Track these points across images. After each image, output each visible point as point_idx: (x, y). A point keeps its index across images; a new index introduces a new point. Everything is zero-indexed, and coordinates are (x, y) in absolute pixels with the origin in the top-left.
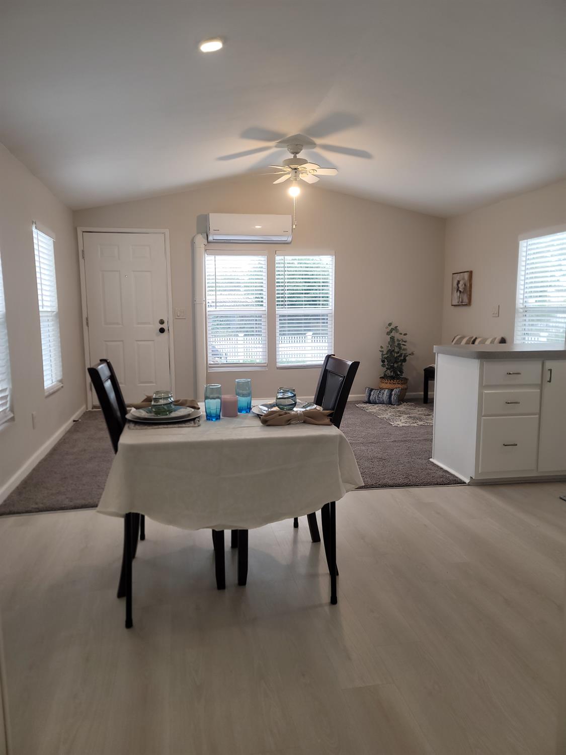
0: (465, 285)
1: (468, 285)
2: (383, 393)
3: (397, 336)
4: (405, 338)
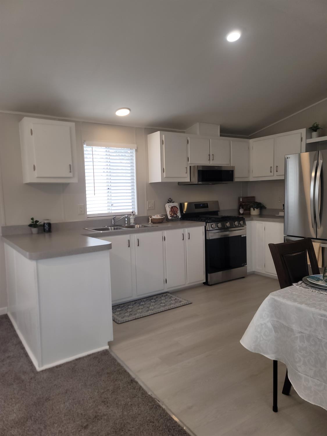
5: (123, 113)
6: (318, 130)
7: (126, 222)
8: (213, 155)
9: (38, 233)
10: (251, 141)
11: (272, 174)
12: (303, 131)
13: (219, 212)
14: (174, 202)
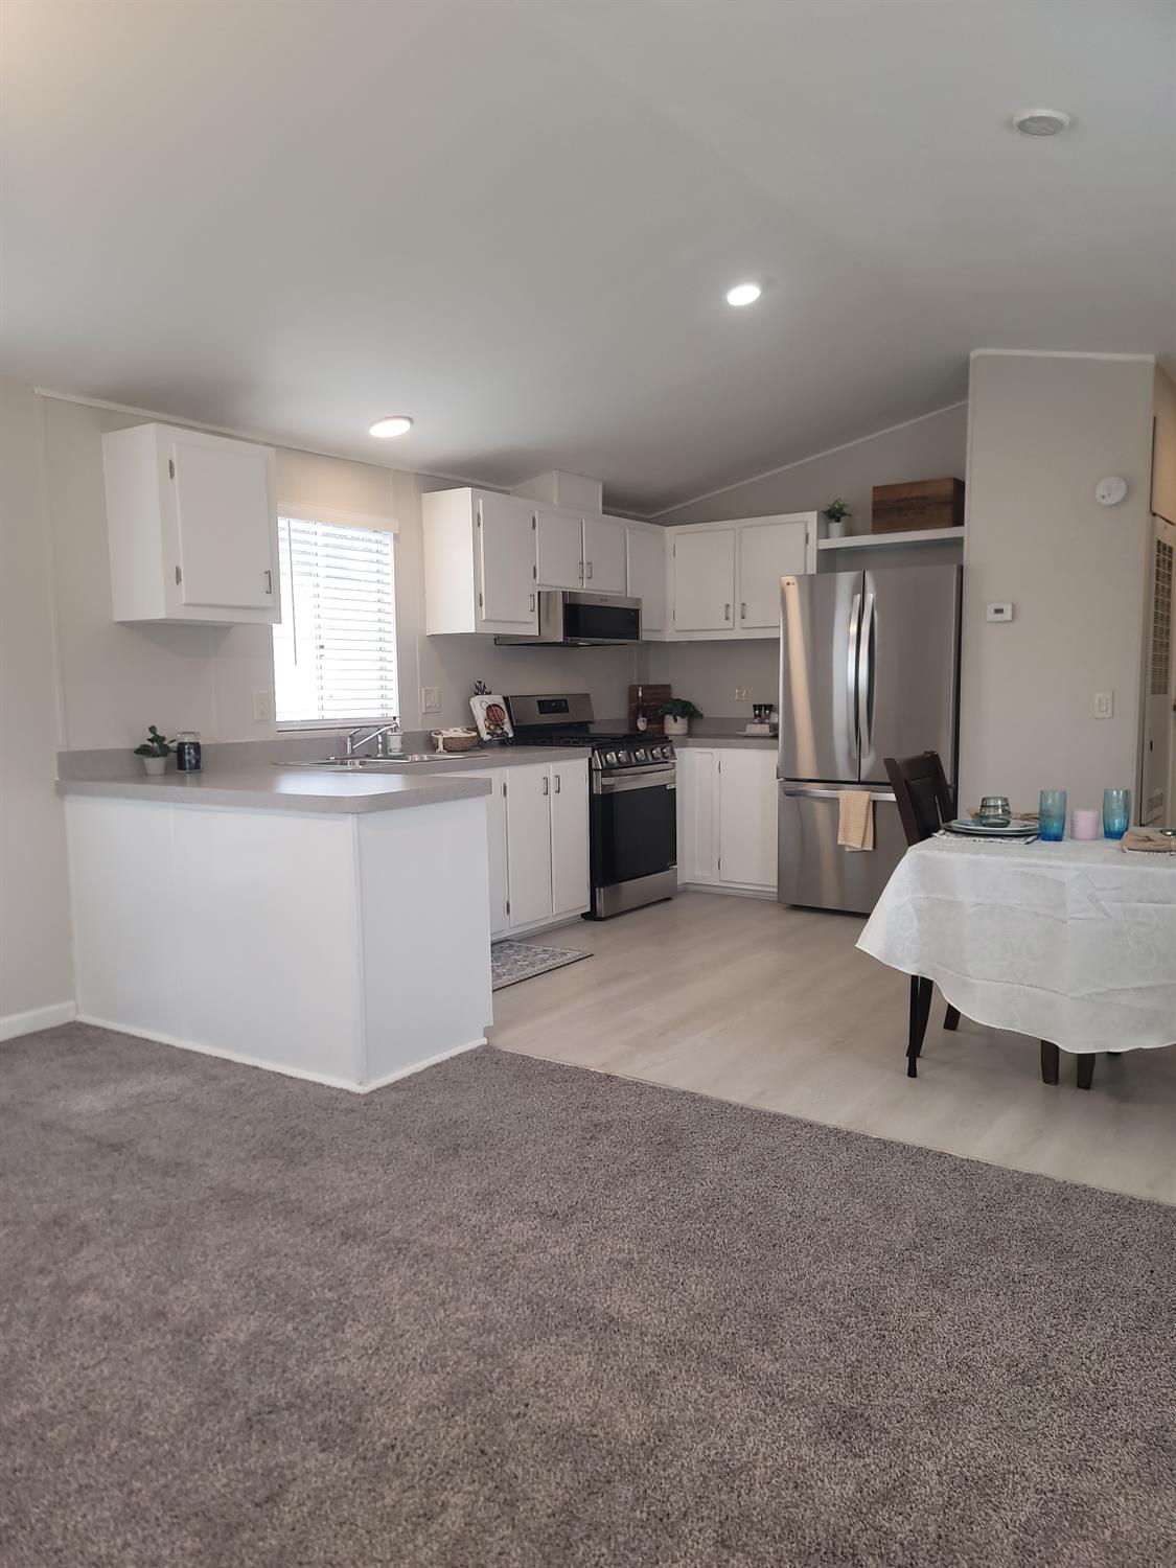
5: (389, 430)
6: (843, 518)
7: (380, 746)
8: (589, 563)
9: (167, 772)
10: (670, 532)
11: (729, 624)
12: (812, 518)
13: (590, 726)
14: (490, 693)
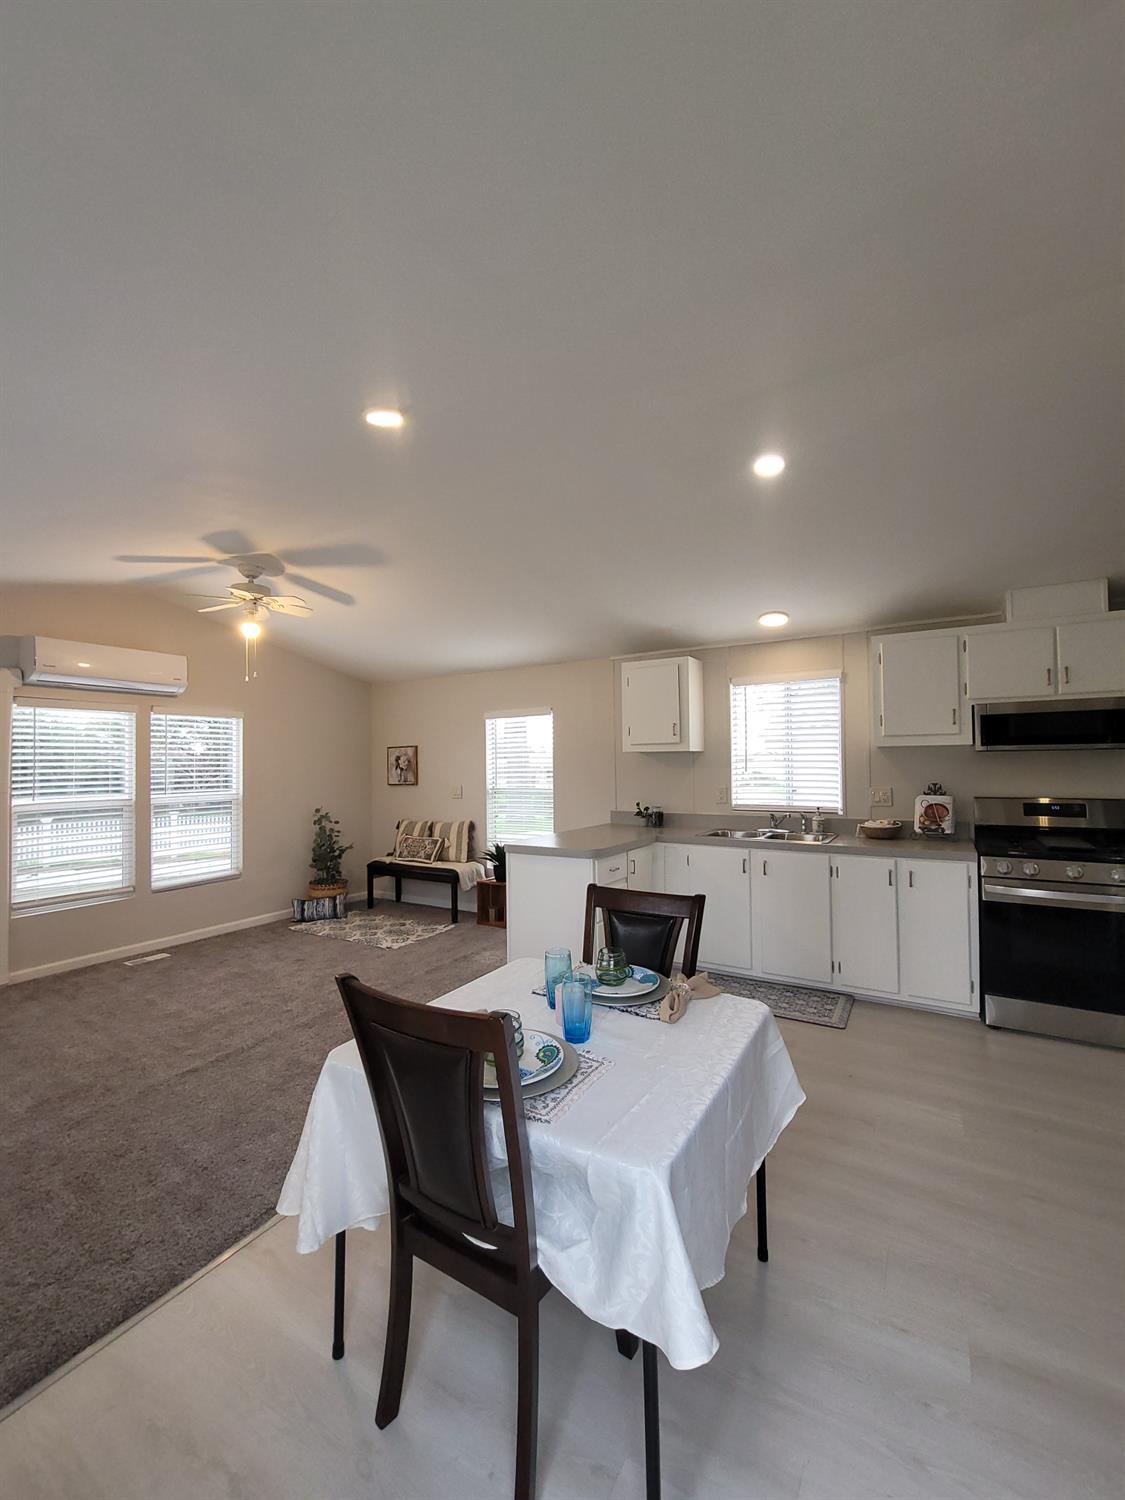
0: (409, 762)
1: (413, 761)
2: (323, 905)
3: (328, 826)
4: (337, 827)
5: (774, 622)
8: (1065, 668)
14: (943, 794)
